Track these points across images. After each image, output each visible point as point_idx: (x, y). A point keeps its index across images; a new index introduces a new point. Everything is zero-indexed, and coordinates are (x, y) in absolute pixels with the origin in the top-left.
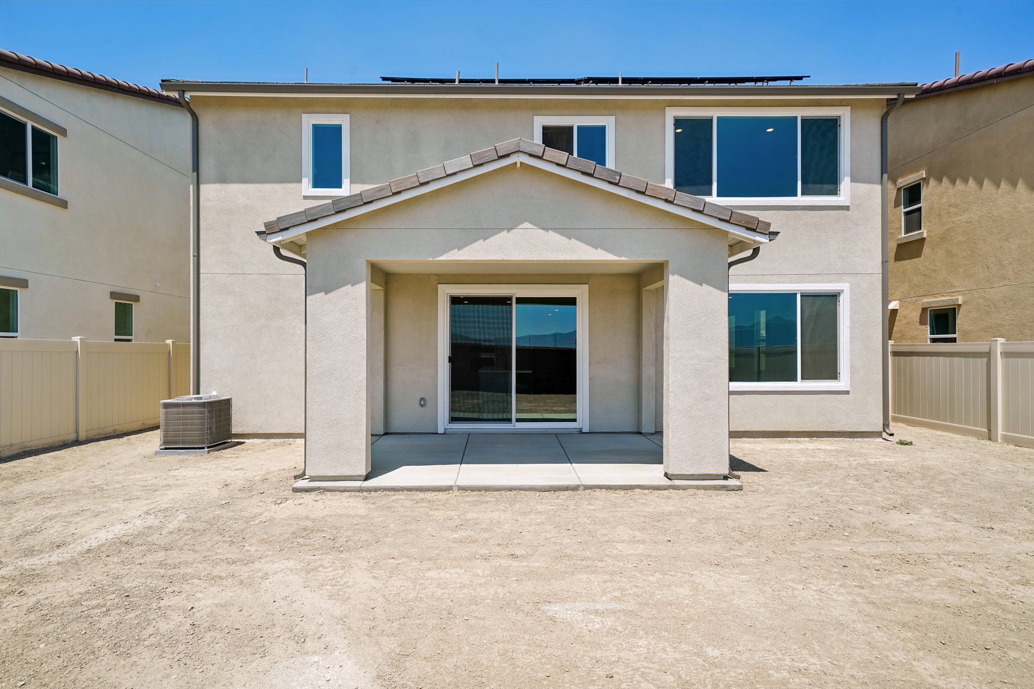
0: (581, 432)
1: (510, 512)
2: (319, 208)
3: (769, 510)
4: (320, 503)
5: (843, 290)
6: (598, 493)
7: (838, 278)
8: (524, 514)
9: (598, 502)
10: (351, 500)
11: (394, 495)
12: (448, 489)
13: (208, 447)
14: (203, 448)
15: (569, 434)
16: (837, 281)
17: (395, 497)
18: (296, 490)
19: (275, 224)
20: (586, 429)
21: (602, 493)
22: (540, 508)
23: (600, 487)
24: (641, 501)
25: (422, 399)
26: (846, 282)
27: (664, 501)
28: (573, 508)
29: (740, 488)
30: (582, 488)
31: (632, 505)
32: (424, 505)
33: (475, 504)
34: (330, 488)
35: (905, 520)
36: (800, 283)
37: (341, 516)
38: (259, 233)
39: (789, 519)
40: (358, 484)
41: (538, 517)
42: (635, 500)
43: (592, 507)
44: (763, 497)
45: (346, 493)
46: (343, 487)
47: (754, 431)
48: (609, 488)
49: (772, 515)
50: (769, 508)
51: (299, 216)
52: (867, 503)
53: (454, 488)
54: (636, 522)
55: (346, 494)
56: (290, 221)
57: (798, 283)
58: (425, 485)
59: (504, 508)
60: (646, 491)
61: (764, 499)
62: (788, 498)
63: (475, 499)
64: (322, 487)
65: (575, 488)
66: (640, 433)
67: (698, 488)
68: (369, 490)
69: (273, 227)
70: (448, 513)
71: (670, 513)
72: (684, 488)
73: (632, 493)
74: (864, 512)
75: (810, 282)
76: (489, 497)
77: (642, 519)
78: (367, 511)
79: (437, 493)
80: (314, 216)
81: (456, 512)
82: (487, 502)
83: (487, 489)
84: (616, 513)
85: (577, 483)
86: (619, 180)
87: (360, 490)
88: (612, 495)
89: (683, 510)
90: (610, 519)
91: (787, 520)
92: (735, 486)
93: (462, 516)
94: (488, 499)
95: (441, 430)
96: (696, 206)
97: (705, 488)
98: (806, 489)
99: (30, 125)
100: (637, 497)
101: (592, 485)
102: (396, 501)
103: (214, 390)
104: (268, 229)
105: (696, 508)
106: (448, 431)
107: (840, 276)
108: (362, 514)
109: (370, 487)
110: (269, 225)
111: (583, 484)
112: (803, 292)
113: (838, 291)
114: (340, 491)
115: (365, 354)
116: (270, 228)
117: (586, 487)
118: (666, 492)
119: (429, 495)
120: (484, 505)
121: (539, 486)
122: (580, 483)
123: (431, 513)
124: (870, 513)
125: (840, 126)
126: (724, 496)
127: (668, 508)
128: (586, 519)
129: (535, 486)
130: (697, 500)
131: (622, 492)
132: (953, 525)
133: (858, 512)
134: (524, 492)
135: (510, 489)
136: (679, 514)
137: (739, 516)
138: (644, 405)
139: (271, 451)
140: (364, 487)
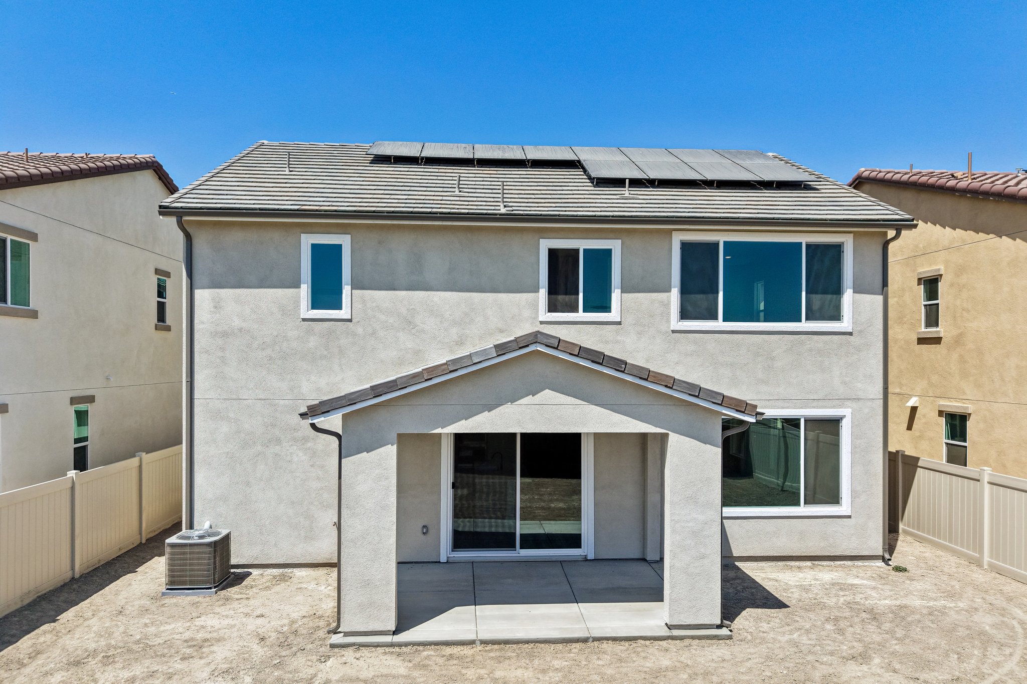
0: (586, 559)
1: (531, 669)
2: (359, 393)
3: (748, 664)
4: (361, 661)
5: (845, 416)
6: (605, 645)
7: (841, 404)
8: (544, 671)
9: (606, 656)
10: (388, 657)
11: (424, 650)
12: (471, 643)
13: (215, 587)
14: (210, 588)
15: (573, 562)
16: (840, 406)
17: (425, 653)
18: (333, 646)
19: (317, 407)
20: (591, 556)
21: (609, 645)
22: (557, 663)
23: (607, 639)
24: (643, 654)
25: (424, 527)
26: (848, 407)
27: (663, 654)
28: (585, 663)
29: (730, 638)
30: (591, 640)
31: (634, 659)
32: (455, 662)
33: (499, 660)
34: (364, 644)
35: (856, 671)
36: (804, 408)
37: (386, 676)
38: (301, 415)
39: (763, 673)
40: (388, 639)
41: (556, 675)
42: (638, 653)
43: (600, 662)
44: (748, 648)
45: (379, 648)
46: (376, 643)
47: (757, 556)
48: (615, 639)
49: (750, 669)
50: (750, 661)
51: (339, 401)
52: (832, 654)
53: (477, 642)
54: (638, 679)
55: (381, 650)
56: (332, 405)
57: (802, 408)
58: (450, 639)
59: (525, 665)
60: (648, 642)
61: (748, 650)
62: (768, 648)
63: (498, 654)
64: (357, 643)
65: (585, 640)
66: (644, 560)
67: (693, 638)
68: (400, 645)
69: (316, 410)
70: (478, 671)
71: (667, 669)
72: (681, 638)
73: (635, 645)
74: (827, 663)
75: (814, 407)
76: (510, 651)
77: (643, 675)
78: (407, 670)
79: (461, 648)
80: (354, 400)
81: (484, 670)
82: (509, 658)
83: (507, 642)
84: (621, 669)
85: (586, 635)
86: (625, 369)
87: (392, 645)
88: (619, 648)
89: (678, 664)
90: (616, 675)
91: (762, 674)
92: (726, 635)
93: (491, 675)
94: (510, 654)
95: (443, 559)
96: (692, 392)
97: (700, 638)
98: (787, 637)
99: (9, 238)
100: (639, 649)
101: (600, 637)
102: (428, 657)
103: (207, 520)
104: (311, 412)
105: (689, 663)
106: (450, 561)
107: (843, 400)
108: (404, 674)
109: (401, 642)
110: (313, 408)
111: (592, 636)
112: (805, 417)
113: (841, 417)
114: (373, 646)
115: (395, 521)
116: (313, 411)
117: (596, 639)
118: (664, 643)
119: (455, 650)
120: (507, 662)
121: (553, 639)
122: (590, 636)
123: (464, 671)
124: (831, 665)
125: (843, 252)
126: (715, 646)
127: (666, 662)
128: (596, 676)
129: (550, 638)
130: (690, 652)
131: (627, 644)
132: (890, 676)
133: (822, 664)
134: (539, 645)
135: (527, 642)
136: (674, 669)
137: (724, 670)
138: (649, 532)
139: (277, 589)
140: (395, 642)
